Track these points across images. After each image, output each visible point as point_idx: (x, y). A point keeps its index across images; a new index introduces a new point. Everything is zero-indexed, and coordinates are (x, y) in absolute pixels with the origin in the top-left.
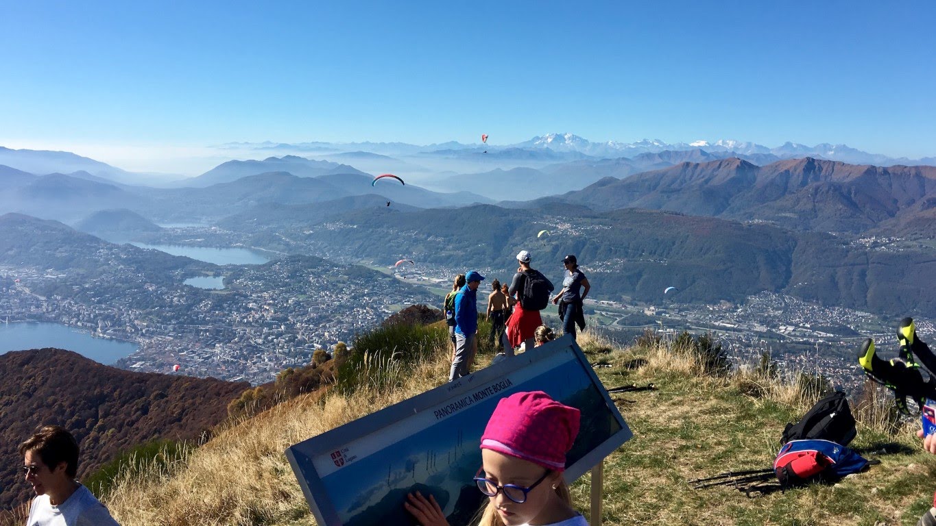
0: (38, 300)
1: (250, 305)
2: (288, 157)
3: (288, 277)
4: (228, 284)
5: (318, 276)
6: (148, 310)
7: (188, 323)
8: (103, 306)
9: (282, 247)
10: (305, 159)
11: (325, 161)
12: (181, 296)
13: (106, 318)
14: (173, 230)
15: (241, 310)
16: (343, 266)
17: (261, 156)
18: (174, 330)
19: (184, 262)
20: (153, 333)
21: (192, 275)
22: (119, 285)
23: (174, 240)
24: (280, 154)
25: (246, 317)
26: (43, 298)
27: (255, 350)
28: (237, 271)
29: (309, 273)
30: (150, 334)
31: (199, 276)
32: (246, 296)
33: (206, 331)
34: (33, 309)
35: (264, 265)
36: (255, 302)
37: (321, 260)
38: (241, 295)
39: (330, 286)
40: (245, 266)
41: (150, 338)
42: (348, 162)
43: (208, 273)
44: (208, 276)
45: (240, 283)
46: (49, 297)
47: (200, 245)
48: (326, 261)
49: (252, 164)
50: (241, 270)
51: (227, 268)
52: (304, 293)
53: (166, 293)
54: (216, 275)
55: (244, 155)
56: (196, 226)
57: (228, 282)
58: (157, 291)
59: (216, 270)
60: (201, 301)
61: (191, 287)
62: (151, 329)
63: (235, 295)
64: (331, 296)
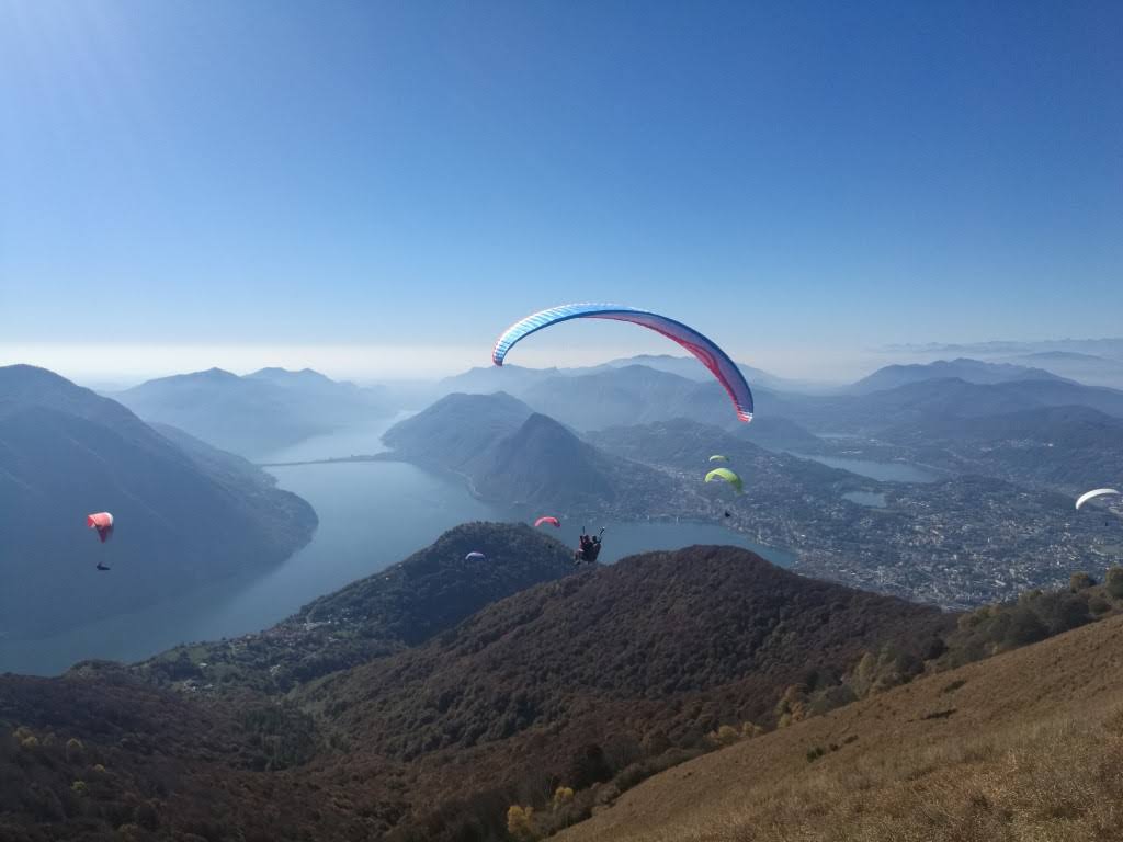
0: (702, 502)
1: (917, 528)
2: (960, 360)
3: (961, 500)
4: (890, 501)
5: (1000, 501)
6: (807, 522)
7: (849, 541)
8: (763, 514)
9: (952, 464)
10: (981, 363)
11: (1008, 365)
12: (839, 511)
13: (765, 525)
14: (829, 440)
15: (907, 532)
16: (1034, 492)
17: (927, 360)
18: (833, 546)
19: (842, 475)
20: (812, 546)
21: (851, 489)
22: (776, 493)
23: (831, 451)
24: (951, 357)
25: (911, 540)
26: (707, 500)
27: (922, 577)
28: (900, 489)
29: (988, 498)
30: (809, 548)
31: (858, 490)
32: (911, 517)
33: (867, 550)
34: (699, 510)
35: (932, 485)
36: (922, 524)
37: (1004, 482)
38: (905, 515)
39: (1016, 515)
40: (910, 484)
41: (810, 550)
42: (1038, 365)
43: (869, 488)
44: (867, 491)
45: (905, 502)
46: (712, 500)
47: (859, 458)
48: (1012, 485)
49: (915, 368)
50: (905, 488)
51: (887, 485)
52: (981, 520)
53: (825, 506)
54: (877, 491)
55: (906, 359)
56: (855, 436)
57: (890, 499)
58: (814, 503)
59: (878, 487)
60: (862, 517)
61: (850, 503)
62: (810, 542)
63: (898, 514)
64: (1018, 528)
